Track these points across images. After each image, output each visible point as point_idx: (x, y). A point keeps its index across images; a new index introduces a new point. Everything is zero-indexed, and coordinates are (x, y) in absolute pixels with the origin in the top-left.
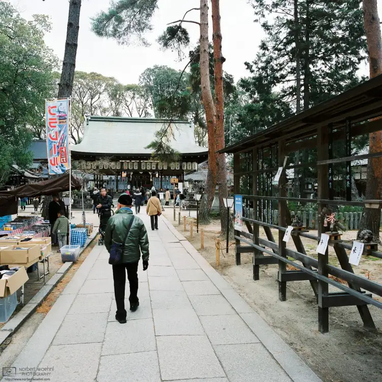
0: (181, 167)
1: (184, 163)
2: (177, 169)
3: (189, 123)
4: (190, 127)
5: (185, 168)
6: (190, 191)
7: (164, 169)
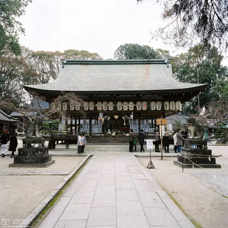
0: (163, 107)
1: (167, 103)
2: (158, 109)
3: (165, 64)
4: (168, 67)
5: (168, 109)
6: (191, 137)
7: (143, 109)
